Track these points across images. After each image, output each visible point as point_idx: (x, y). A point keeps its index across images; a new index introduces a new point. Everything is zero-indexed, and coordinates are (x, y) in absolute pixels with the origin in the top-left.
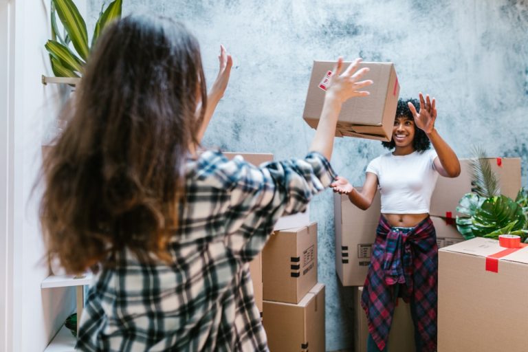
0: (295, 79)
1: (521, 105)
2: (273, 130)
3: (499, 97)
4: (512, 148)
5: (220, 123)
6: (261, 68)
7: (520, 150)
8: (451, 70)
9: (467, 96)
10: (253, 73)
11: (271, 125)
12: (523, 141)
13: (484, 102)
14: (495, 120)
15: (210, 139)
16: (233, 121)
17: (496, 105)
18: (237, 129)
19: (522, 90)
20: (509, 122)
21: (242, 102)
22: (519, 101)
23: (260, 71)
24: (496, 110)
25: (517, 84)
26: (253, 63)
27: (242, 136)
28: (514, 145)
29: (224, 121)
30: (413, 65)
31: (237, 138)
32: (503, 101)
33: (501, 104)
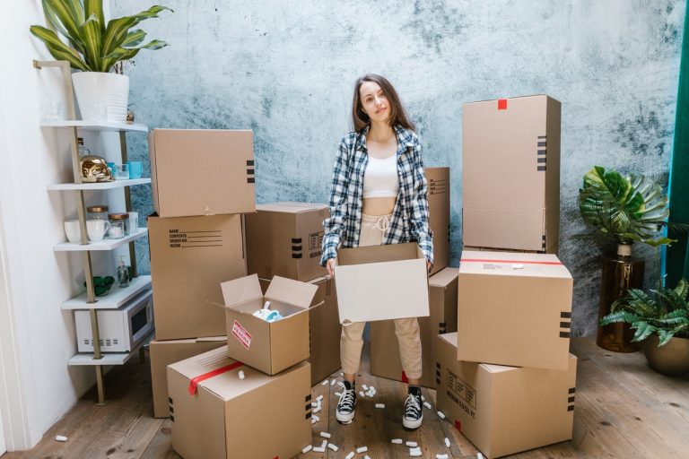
0: (332, 43)
1: (654, 59)
2: (307, 104)
3: (618, 49)
4: (633, 119)
5: (249, 98)
6: (292, 32)
7: (646, 120)
8: (546, 17)
9: (568, 50)
10: (283, 40)
11: (305, 98)
12: (652, 109)
13: (594, 58)
14: (610, 81)
15: (238, 116)
16: (263, 96)
17: (612, 60)
18: (267, 104)
19: (659, 36)
20: (631, 83)
21: (273, 74)
22: (652, 52)
23: (292, 37)
24: (612, 68)
25: (651, 28)
26: (283, 28)
27: (274, 112)
28: (638, 114)
29: (253, 96)
30: (489, 14)
31: (268, 115)
32: (624, 54)
33: (621, 58)
